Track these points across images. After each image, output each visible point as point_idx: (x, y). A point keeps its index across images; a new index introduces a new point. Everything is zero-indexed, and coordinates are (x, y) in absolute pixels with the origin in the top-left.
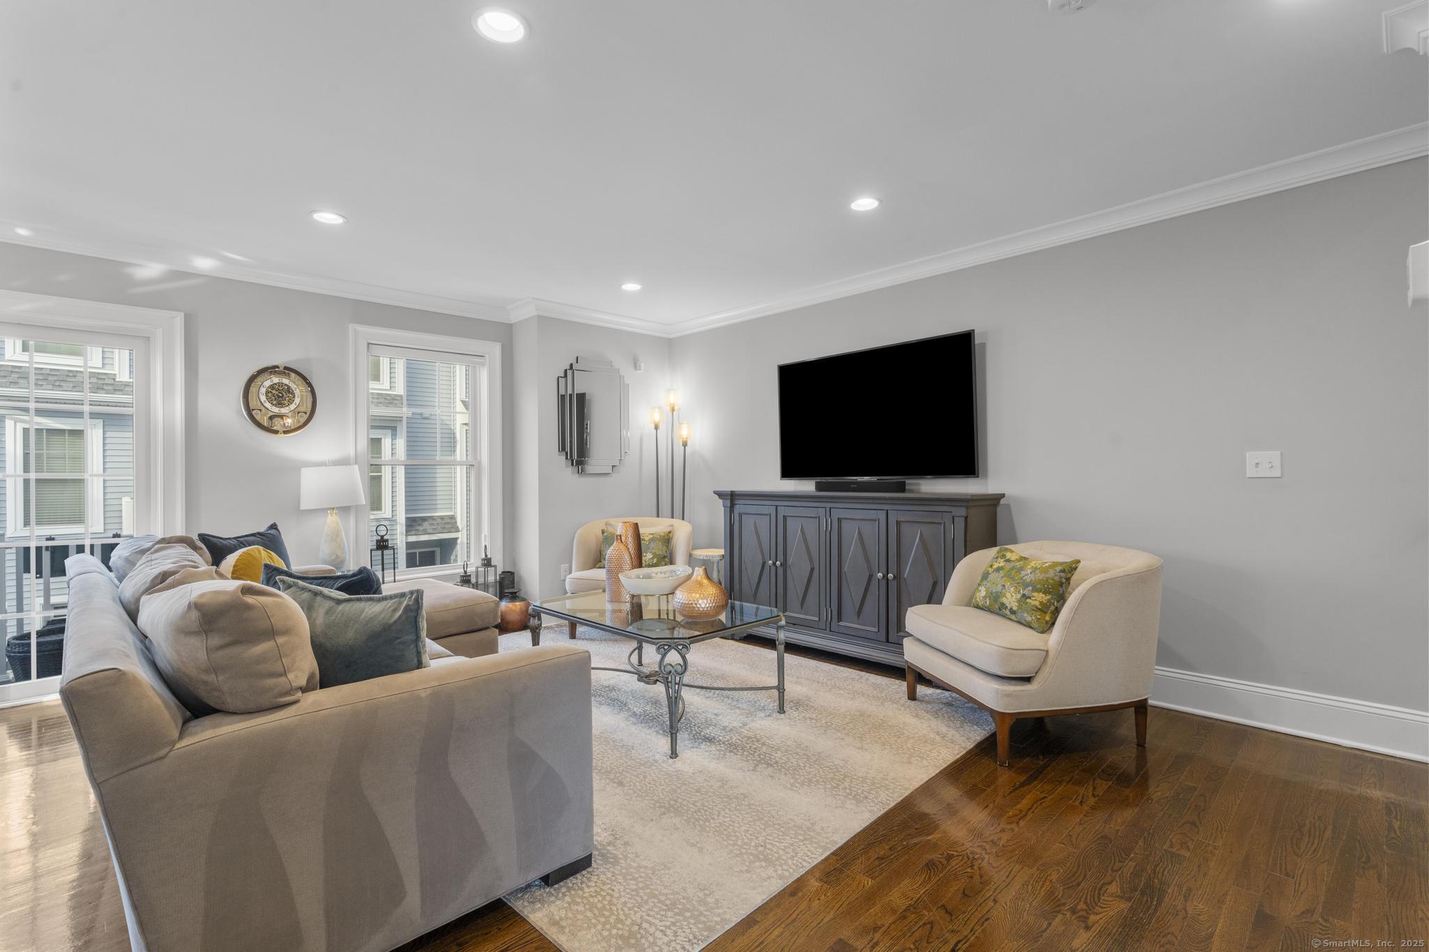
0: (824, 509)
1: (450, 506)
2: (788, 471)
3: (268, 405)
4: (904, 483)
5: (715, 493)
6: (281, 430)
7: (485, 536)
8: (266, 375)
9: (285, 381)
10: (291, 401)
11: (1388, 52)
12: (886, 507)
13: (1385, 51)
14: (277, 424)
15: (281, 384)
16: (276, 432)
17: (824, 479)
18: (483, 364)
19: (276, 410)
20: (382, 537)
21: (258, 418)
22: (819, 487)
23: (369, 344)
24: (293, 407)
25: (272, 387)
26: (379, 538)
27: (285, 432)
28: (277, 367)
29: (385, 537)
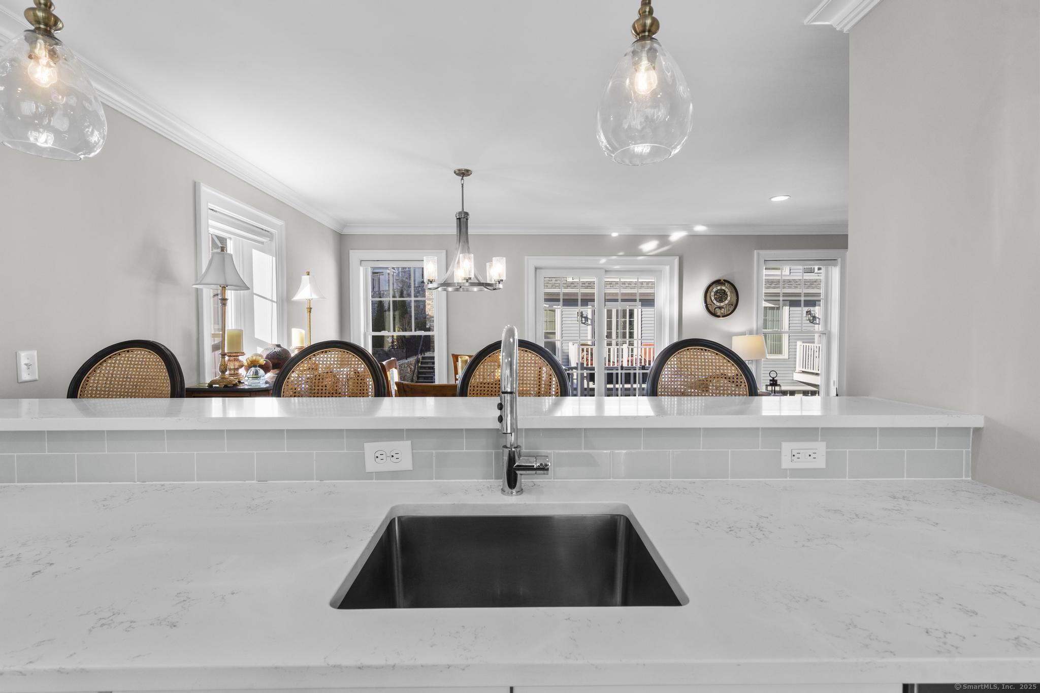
3: (715, 302)
6: (721, 315)
7: (834, 382)
8: (714, 285)
9: (723, 288)
10: (726, 299)
14: (719, 312)
15: (721, 290)
16: (719, 316)
18: (835, 265)
19: (718, 304)
20: (773, 378)
21: (710, 308)
23: (765, 260)
24: (727, 302)
25: (717, 292)
26: (772, 379)
27: (723, 317)
28: (720, 280)
29: (775, 379)
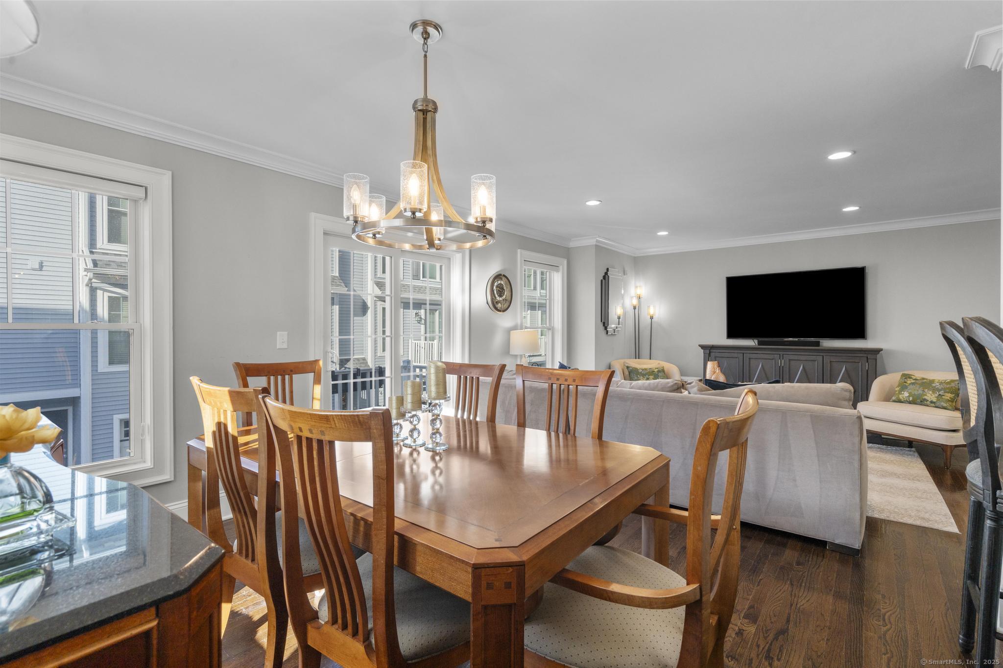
0: (779, 355)
1: (362, 351)
2: (731, 334)
4: (819, 342)
5: (699, 346)
6: (501, 310)
11: (968, 67)
12: (822, 354)
13: (966, 67)
17: (761, 339)
22: (760, 343)
